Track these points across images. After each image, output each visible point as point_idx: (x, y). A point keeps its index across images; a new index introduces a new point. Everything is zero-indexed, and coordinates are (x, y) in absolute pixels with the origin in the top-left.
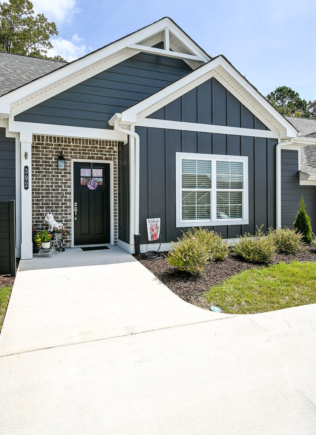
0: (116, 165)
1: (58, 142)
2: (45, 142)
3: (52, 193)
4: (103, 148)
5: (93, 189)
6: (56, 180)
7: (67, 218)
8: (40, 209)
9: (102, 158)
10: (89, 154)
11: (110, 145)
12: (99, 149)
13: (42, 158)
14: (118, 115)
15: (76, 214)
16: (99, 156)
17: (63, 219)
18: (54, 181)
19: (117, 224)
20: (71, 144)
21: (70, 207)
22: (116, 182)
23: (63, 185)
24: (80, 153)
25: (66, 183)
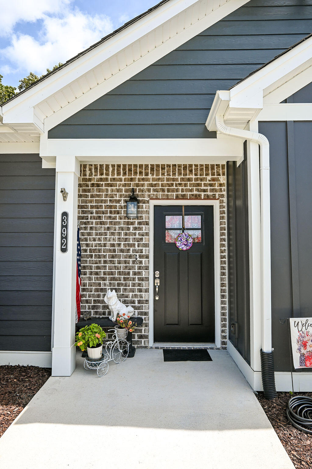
0: (224, 207)
1: (130, 174)
2: (110, 177)
3: (119, 256)
4: (201, 180)
5: (185, 249)
6: (126, 234)
7: (141, 297)
8: (102, 282)
9: (200, 195)
10: (177, 190)
11: (213, 174)
12: (194, 182)
13: (105, 201)
14: (221, 94)
15: (157, 289)
16: (195, 192)
17: (136, 299)
18: (123, 237)
19: (227, 311)
20: (150, 176)
21: (147, 279)
22: (224, 237)
23: (136, 243)
24: (163, 191)
25: (142, 239)
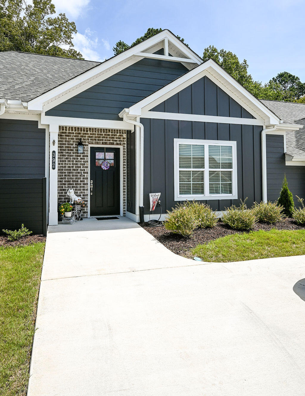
0: (125, 149)
1: (78, 131)
2: (68, 131)
3: (73, 173)
4: (115, 135)
5: (106, 169)
7: (84, 193)
8: (63, 186)
9: (113, 143)
10: (103, 140)
11: (120, 133)
12: (111, 136)
13: (65, 144)
14: (126, 110)
15: (92, 190)
16: (111, 142)
17: (82, 194)
18: (74, 163)
19: (126, 199)
20: (89, 132)
21: (87, 184)
22: (125, 163)
23: (82, 166)
24: (96, 140)
25: (84, 164)
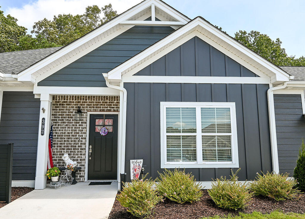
1: (78, 100)
2: (69, 101)
3: (72, 138)
4: (112, 103)
5: (104, 135)
6: (75, 128)
7: (82, 158)
8: (63, 151)
9: (111, 110)
10: (100, 107)
11: (117, 100)
12: (108, 104)
13: (66, 112)
14: (104, 74)
15: (90, 154)
16: (109, 108)
17: (79, 159)
18: (73, 129)
21: (85, 149)
23: (80, 132)
24: (94, 107)
25: (83, 130)
